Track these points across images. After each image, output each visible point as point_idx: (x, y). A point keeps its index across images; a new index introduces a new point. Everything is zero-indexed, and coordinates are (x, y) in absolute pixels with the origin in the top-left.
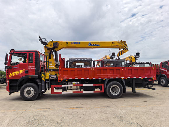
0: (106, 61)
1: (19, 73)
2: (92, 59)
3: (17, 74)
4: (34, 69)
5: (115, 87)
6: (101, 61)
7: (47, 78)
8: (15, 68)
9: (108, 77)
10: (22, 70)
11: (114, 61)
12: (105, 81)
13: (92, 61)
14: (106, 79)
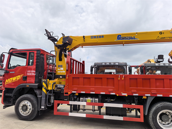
0: (149, 67)
1: (16, 80)
2: (126, 64)
3: (13, 80)
4: (34, 74)
5: (168, 114)
6: (141, 67)
7: (50, 88)
8: (12, 72)
9: (151, 94)
10: (19, 76)
11: (162, 67)
12: (146, 100)
13: (126, 66)
14: (147, 97)
